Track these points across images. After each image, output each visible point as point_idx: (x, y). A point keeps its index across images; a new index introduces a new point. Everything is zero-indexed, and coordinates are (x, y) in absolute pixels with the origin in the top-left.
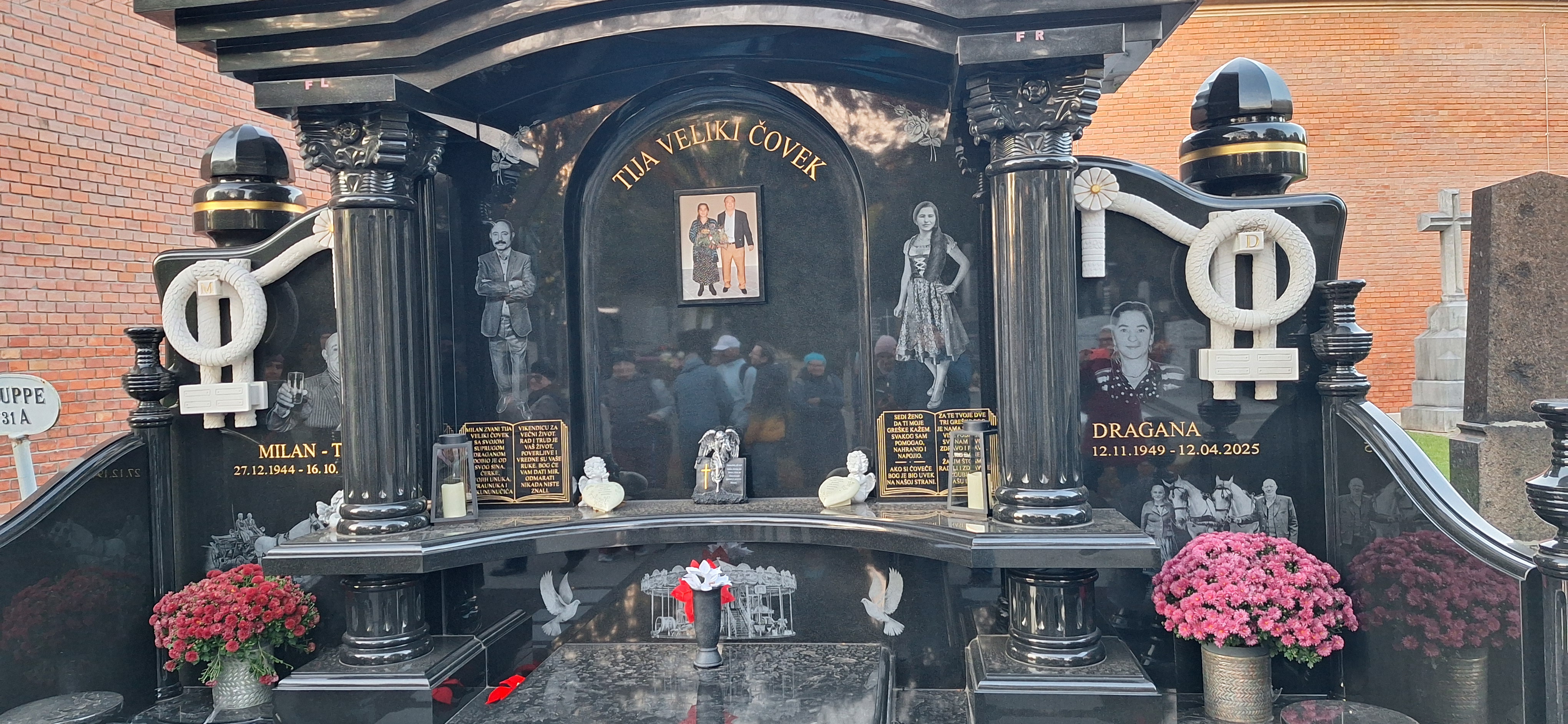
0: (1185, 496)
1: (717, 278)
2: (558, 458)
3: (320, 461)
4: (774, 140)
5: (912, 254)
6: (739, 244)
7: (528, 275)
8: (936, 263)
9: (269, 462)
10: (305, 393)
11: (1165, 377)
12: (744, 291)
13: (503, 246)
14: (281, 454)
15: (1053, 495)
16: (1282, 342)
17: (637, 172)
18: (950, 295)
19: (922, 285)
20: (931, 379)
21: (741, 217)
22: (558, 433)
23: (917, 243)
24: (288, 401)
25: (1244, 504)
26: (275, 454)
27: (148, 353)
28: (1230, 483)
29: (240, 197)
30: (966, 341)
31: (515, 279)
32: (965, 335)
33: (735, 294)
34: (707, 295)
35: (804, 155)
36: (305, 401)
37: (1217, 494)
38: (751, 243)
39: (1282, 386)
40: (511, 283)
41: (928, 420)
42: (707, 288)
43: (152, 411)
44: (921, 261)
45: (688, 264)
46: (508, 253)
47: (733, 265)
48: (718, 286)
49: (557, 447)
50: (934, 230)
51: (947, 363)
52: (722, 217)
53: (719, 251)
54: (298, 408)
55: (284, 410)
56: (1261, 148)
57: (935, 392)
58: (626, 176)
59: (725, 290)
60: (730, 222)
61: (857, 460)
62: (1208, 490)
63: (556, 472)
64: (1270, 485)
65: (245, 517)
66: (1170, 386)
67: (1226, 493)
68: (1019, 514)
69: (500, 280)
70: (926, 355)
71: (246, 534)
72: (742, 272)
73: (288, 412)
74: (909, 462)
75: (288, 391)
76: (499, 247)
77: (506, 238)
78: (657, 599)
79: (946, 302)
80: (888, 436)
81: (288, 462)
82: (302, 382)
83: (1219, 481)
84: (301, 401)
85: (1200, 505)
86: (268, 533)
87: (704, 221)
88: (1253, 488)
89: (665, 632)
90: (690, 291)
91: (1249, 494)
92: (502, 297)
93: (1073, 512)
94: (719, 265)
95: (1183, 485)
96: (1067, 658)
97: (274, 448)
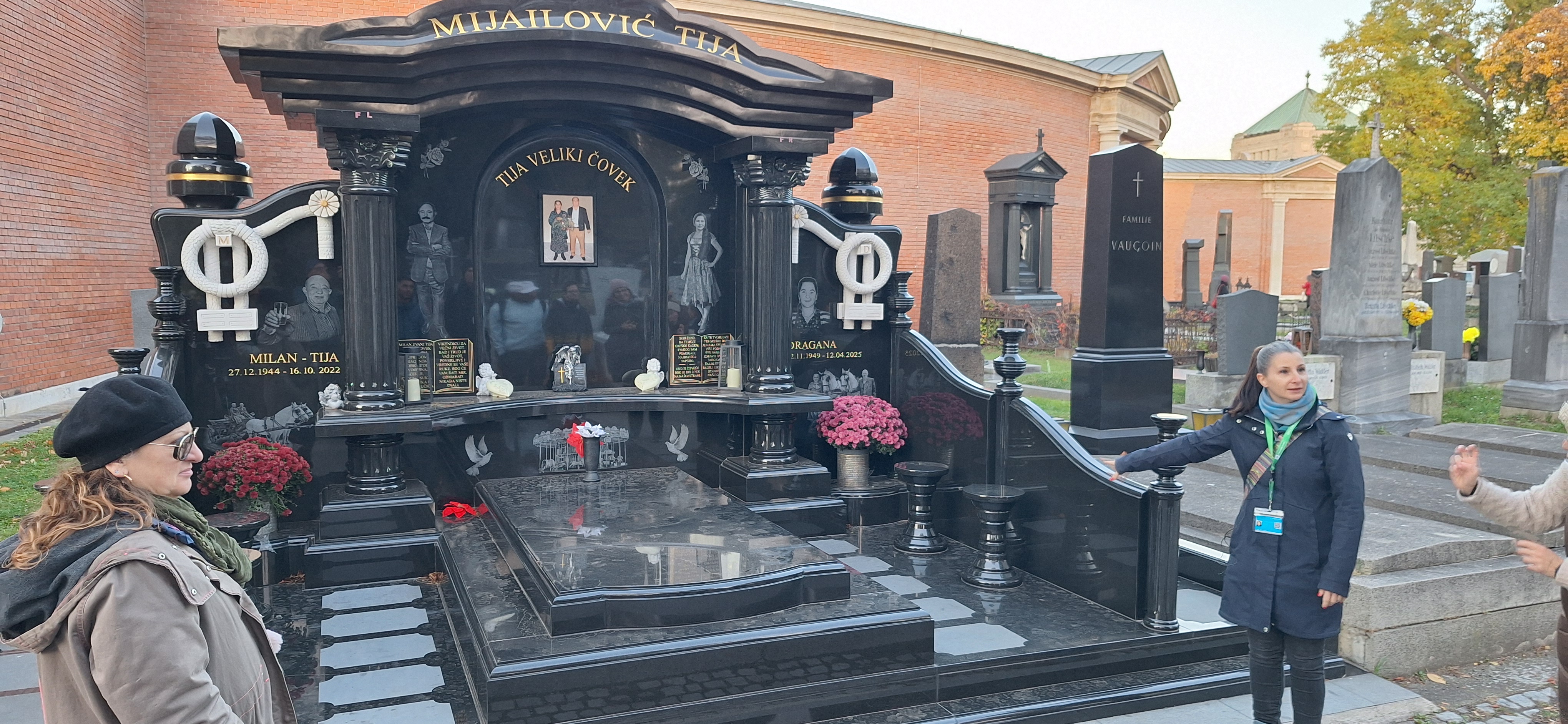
0: (828, 379)
1: (566, 249)
2: (466, 364)
3: (301, 366)
4: (603, 165)
5: (692, 243)
6: (581, 228)
7: (445, 241)
8: (705, 248)
9: (257, 366)
10: (288, 317)
11: (822, 317)
12: (584, 259)
13: (428, 221)
14: (268, 360)
15: (779, 377)
16: (875, 301)
17: (513, 176)
18: (712, 268)
19: (697, 262)
20: (700, 316)
21: (583, 211)
22: (466, 348)
23: (695, 236)
24: (275, 323)
25: (854, 382)
26: (263, 360)
27: (169, 286)
28: (848, 372)
29: (213, 171)
30: (720, 295)
31: (436, 243)
32: (719, 291)
33: (577, 260)
34: (560, 260)
35: (623, 175)
36: (289, 323)
37: (842, 378)
38: (589, 228)
39: (875, 323)
40: (433, 246)
41: (698, 340)
42: (559, 255)
43: (173, 328)
44: (696, 247)
45: (547, 239)
46: (431, 225)
47: (577, 241)
48: (567, 255)
49: (466, 356)
50: (704, 230)
51: (709, 307)
52: (570, 210)
53: (568, 232)
54: (282, 328)
55: (271, 329)
56: (863, 199)
57: (702, 324)
58: (505, 177)
59: (572, 257)
60: (576, 214)
61: (654, 364)
62: (838, 376)
63: (464, 372)
64: (865, 372)
65: (238, 406)
66: (824, 322)
67: (846, 377)
68: (761, 388)
69: (425, 243)
70: (698, 302)
71: (239, 418)
72: (583, 246)
73: (274, 330)
74: (687, 365)
75: (274, 316)
76: (425, 221)
77: (430, 215)
78: (544, 449)
79: (709, 272)
80: (676, 349)
81: (274, 367)
82: (286, 310)
83: (843, 371)
84: (285, 324)
85: (836, 384)
86: (256, 417)
87: (558, 212)
88: (858, 375)
89: (548, 469)
90: (549, 257)
91: (856, 376)
92: (427, 255)
93: (788, 386)
94: (568, 241)
95: (828, 373)
96: (782, 460)
97: (263, 356)
